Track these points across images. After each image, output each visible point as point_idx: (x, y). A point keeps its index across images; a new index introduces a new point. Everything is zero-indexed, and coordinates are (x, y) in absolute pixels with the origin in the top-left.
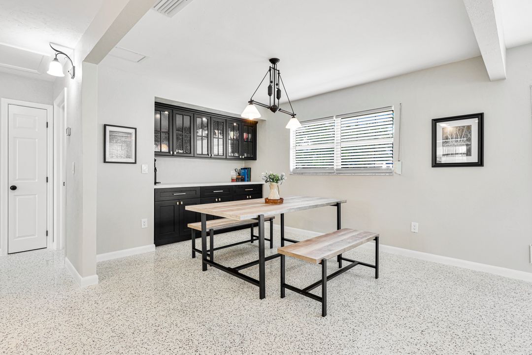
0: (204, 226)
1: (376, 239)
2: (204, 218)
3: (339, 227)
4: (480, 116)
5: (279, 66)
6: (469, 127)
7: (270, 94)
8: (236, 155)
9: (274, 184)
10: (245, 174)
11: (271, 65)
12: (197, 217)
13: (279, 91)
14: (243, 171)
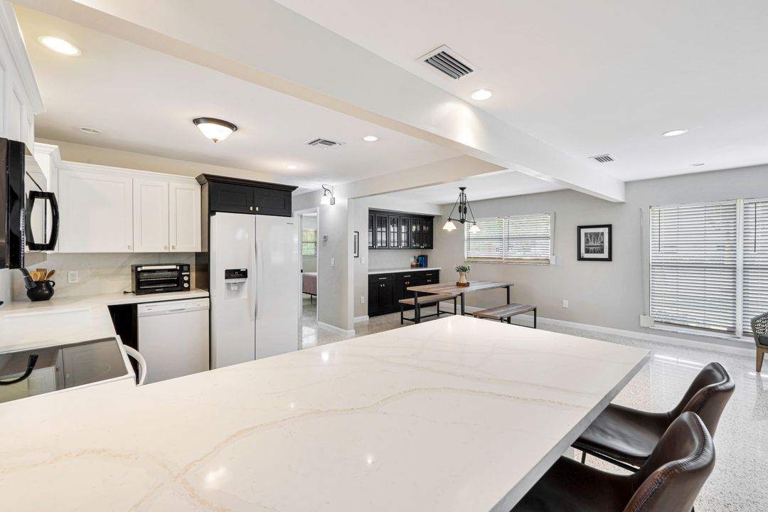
0: (416, 301)
1: (535, 310)
2: (416, 294)
3: (508, 303)
4: (610, 227)
5: (465, 191)
6: (603, 234)
7: (460, 212)
8: (418, 245)
9: (464, 273)
10: (422, 261)
11: (461, 191)
12: (412, 294)
13: (465, 208)
14: (420, 258)
